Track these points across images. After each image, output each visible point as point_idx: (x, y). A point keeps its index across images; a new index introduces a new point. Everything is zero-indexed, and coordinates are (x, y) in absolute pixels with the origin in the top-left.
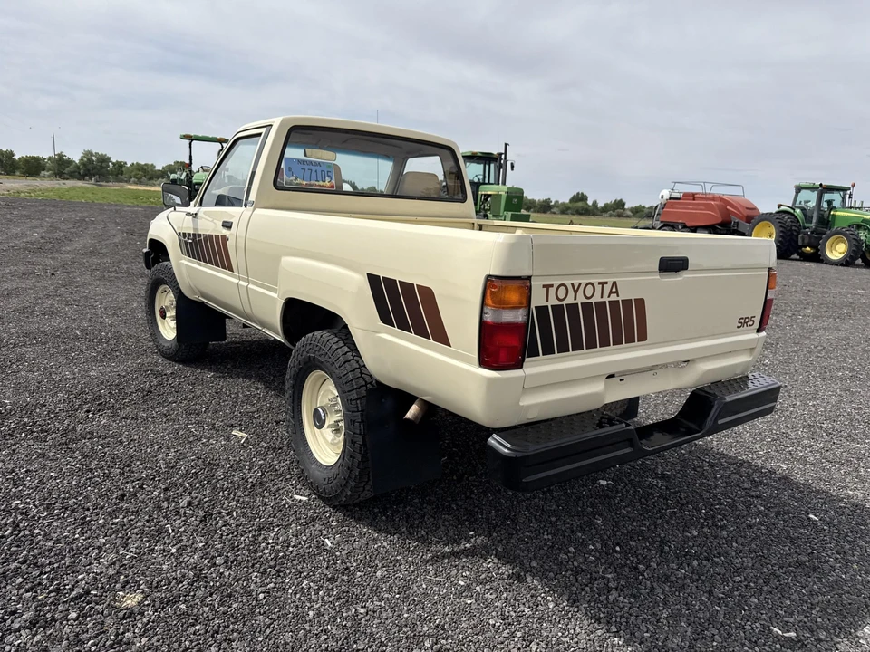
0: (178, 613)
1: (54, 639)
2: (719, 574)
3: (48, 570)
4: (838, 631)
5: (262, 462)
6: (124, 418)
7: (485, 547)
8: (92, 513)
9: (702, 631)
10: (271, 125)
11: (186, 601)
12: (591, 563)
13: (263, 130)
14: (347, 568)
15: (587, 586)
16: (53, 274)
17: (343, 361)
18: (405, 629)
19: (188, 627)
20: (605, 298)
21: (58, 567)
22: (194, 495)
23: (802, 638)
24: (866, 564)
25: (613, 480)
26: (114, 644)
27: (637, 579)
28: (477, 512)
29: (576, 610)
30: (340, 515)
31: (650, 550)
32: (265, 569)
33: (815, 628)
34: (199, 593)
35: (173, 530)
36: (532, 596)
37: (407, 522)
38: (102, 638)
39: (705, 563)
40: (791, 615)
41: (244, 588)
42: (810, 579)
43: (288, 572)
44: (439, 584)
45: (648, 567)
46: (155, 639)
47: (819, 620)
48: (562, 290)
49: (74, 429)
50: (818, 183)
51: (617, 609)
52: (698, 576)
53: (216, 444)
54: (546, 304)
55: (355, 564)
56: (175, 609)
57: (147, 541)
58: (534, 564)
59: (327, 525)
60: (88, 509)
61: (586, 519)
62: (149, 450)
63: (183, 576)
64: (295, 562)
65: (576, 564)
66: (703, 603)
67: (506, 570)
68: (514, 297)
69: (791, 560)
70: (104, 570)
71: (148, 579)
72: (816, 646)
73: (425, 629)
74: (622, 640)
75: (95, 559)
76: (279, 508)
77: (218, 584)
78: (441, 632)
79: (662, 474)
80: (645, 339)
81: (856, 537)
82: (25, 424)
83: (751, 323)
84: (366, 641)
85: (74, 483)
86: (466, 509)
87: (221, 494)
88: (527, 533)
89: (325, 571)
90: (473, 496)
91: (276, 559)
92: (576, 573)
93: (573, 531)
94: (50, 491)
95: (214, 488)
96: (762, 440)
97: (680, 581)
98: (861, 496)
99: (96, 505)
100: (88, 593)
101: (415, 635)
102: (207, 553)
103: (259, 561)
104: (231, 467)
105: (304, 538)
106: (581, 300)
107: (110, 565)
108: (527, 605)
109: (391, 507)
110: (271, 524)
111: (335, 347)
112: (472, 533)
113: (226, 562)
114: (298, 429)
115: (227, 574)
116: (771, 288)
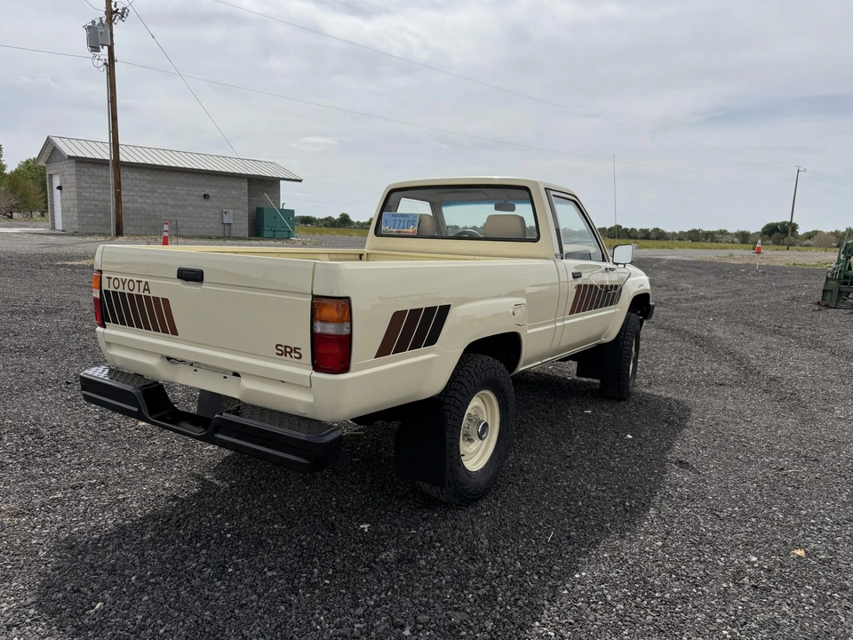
20: (141, 293)
48: (116, 282)
54: (109, 289)
80: (176, 334)
106: (127, 291)
116: (322, 321)
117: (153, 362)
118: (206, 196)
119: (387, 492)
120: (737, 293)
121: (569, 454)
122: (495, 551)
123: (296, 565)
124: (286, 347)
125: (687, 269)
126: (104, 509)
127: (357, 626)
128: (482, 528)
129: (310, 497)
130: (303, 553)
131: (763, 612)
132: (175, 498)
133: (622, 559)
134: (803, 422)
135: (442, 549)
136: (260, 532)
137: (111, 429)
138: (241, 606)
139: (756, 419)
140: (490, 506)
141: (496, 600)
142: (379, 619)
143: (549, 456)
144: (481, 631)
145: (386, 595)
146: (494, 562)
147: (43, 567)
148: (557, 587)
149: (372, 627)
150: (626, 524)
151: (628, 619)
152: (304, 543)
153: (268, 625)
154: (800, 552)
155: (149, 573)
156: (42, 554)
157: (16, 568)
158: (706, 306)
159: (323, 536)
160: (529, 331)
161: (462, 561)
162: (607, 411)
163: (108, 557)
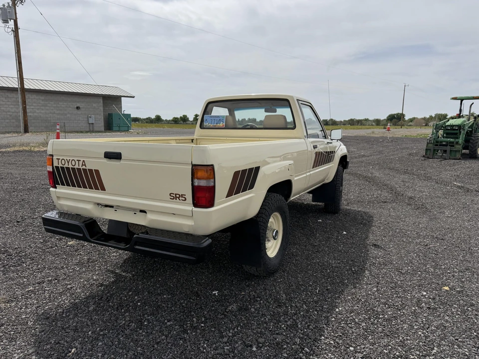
20: (80, 167)
48: (63, 161)
54: (58, 166)
106: (71, 166)
116: (198, 179)
117: (89, 207)
118: (78, 108)
119: (222, 272)
120: (381, 152)
121: (316, 244)
122: (290, 300)
123: (182, 317)
124: (176, 194)
125: (351, 141)
126: (61, 294)
127: (226, 348)
128: (280, 288)
129: (180, 279)
130: (184, 310)
131: (436, 321)
132: (102, 285)
133: (358, 299)
134: (431, 220)
135: (262, 302)
136: (157, 300)
137: (52, 247)
138: (157, 343)
139: (407, 220)
140: (281, 276)
141: (298, 327)
142: (237, 343)
143: (306, 246)
144: (294, 344)
145: (237, 329)
146: (291, 306)
147: (33, 331)
148: (328, 317)
149: (234, 348)
150: (355, 280)
151: (369, 331)
152: (184, 305)
153: (176, 352)
154: (447, 288)
155: (98, 329)
156: (30, 324)
157: (17, 333)
158: (366, 160)
159: (193, 300)
160: (295, 179)
161: (274, 307)
162: (329, 220)
163: (71, 322)
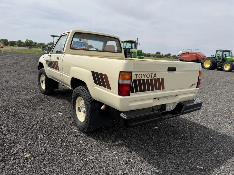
0: (39, 159)
1: (7, 165)
2: (184, 152)
3: (7, 147)
4: (215, 167)
5: (65, 121)
6: (30, 109)
7: (122, 144)
8: (19, 133)
9: (178, 166)
10: (70, 32)
11: (42, 156)
12: (150, 148)
13: (68, 34)
14: (85, 148)
15: (148, 154)
16: (15, 72)
17: (85, 94)
18: (99, 164)
19: (42, 162)
20: (153, 78)
21: (9, 147)
22: (47, 129)
23: (205, 169)
24: (224, 150)
25: (159, 127)
26: (22, 166)
27: (162, 153)
28: (121, 135)
29: (145, 160)
30: (85, 135)
31: (167, 145)
32: (64, 148)
33: (208, 166)
34: (46, 154)
35: (40, 138)
36: (133, 157)
37: (102, 137)
38: (19, 165)
39: (181, 149)
40: (203, 163)
41: (58, 153)
42: (209, 154)
43: (69, 149)
44: (109, 153)
45: (165, 150)
46: (33, 165)
47: (210, 164)
48: (140, 75)
49: (17, 112)
50: (222, 49)
51: (156, 160)
52: (179, 152)
53: (54, 116)
54: (136, 79)
55: (87, 147)
56: (39, 158)
57: (33, 141)
58: (135, 148)
59: (81, 137)
60: (19, 132)
61: (150, 137)
62: (36, 117)
63: (42, 149)
64: (71, 147)
65: (146, 148)
66: (179, 159)
67: (127, 150)
68: (127, 77)
69: (204, 149)
70: (21, 148)
71: (32, 150)
72: (208, 171)
73: (104, 164)
74: (156, 168)
75: (19, 145)
76: (69, 133)
77: (51, 152)
78: (108, 165)
79: (172, 126)
80: (164, 89)
81: (223, 143)
82: (4, 110)
83: (194, 85)
84: (88, 167)
85: (16, 125)
86: (118, 134)
87: (54, 129)
88: (134, 140)
89: (79, 149)
90: (121, 130)
91: (66, 146)
92: (146, 151)
93: (146, 140)
94: (9, 127)
95: (52, 127)
96: (200, 117)
97: (174, 154)
98: (225, 132)
99: (21, 131)
100: (16, 153)
101: (101, 166)
102: (49, 144)
103: (62, 146)
104: (57, 122)
105: (75, 140)
106: (146, 78)
107: (23, 146)
108: (132, 159)
109: (99, 133)
110: (66, 137)
111: (84, 90)
112: (119, 140)
113: (53, 146)
114: (75, 112)
115: (53, 149)
116: (200, 76)
